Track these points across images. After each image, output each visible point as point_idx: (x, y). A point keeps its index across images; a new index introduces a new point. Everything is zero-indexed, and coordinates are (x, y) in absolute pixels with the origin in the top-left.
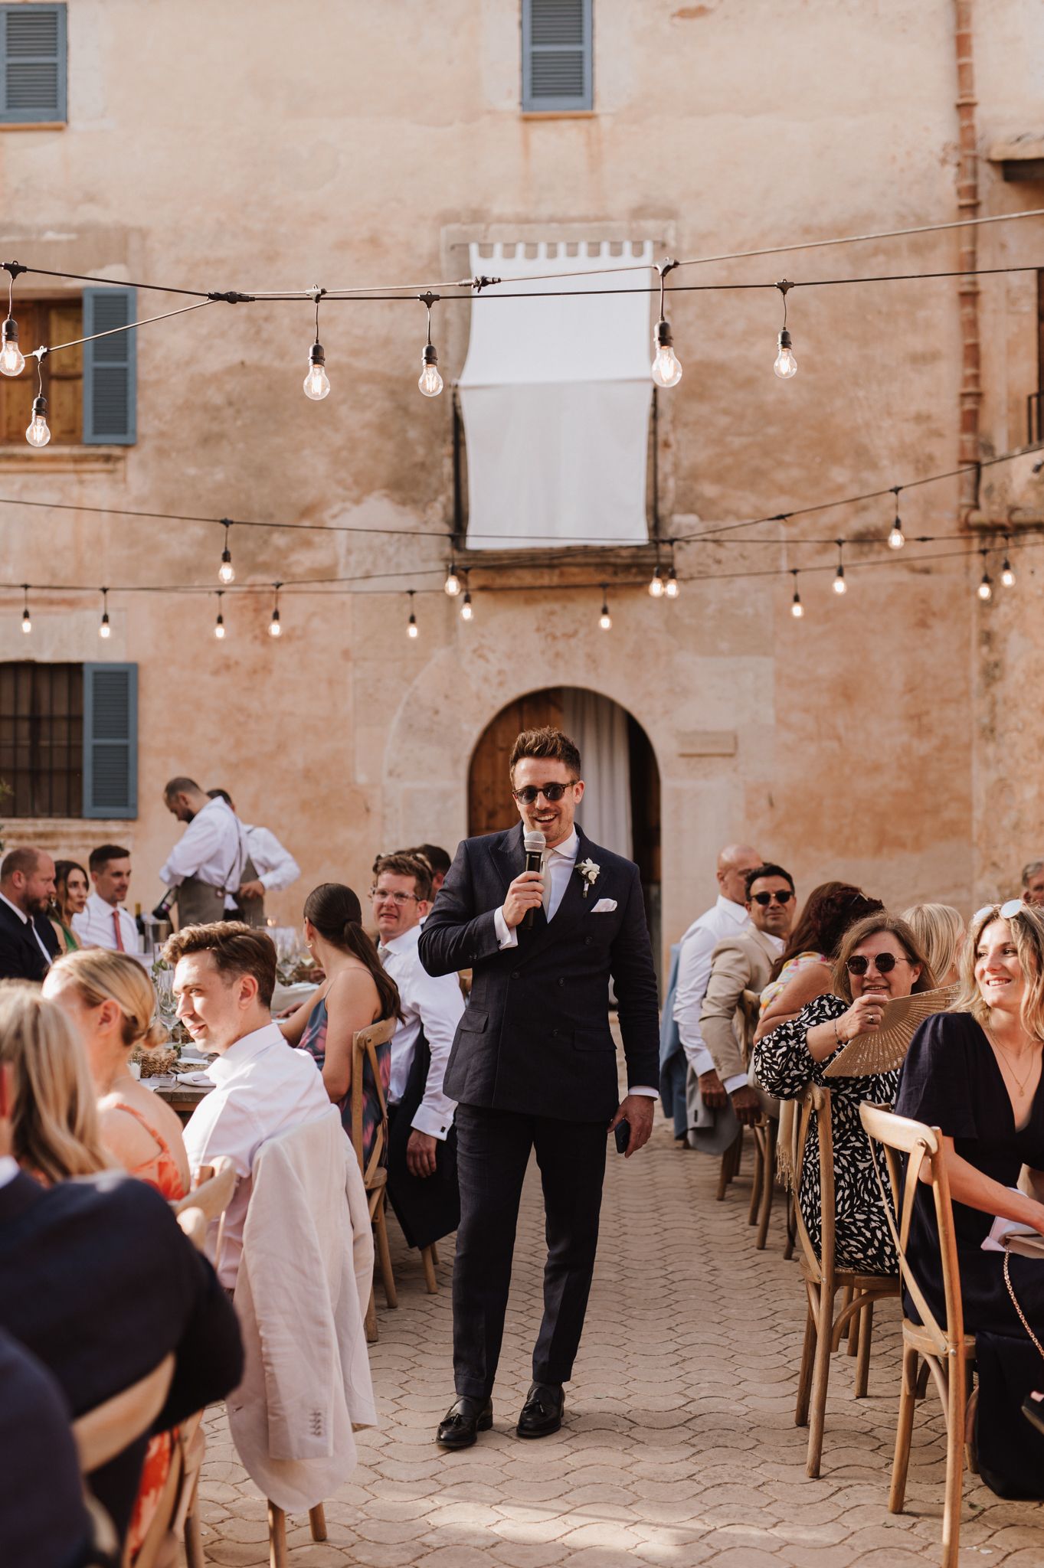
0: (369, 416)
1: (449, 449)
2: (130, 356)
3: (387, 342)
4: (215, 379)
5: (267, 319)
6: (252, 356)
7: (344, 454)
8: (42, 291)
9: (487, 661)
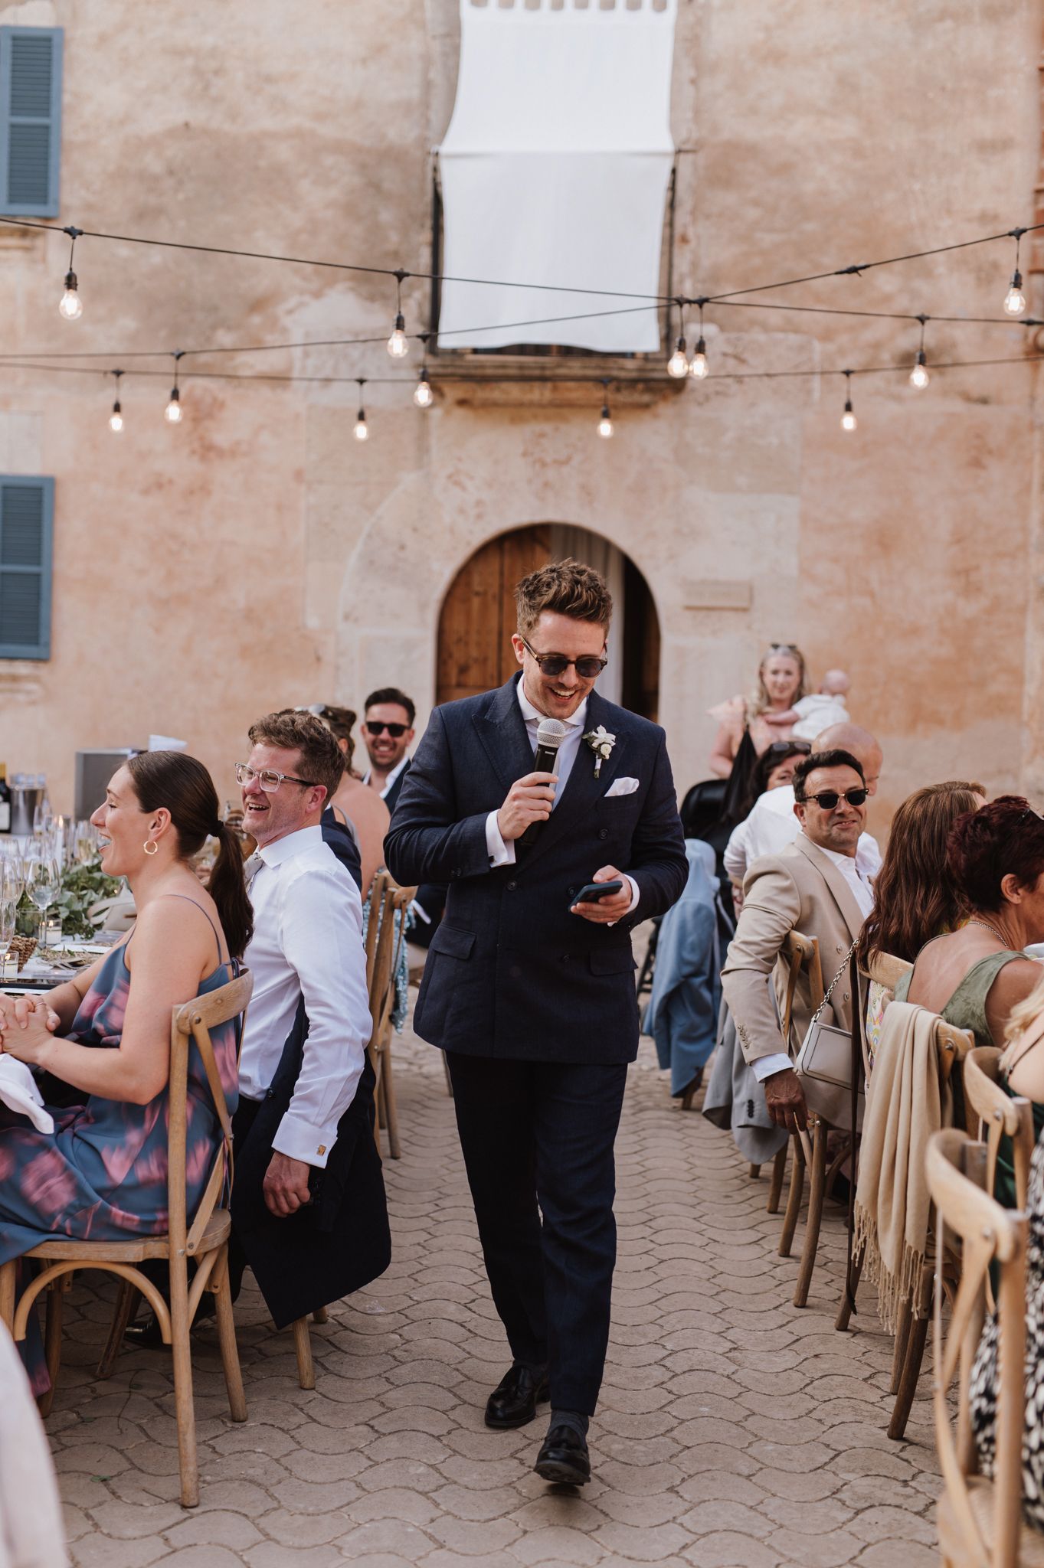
0: (334, 193)
2: (54, 111)
3: (358, 105)
4: (154, 142)
5: (217, 72)
6: (199, 116)
7: (304, 237)
9: (464, 488)
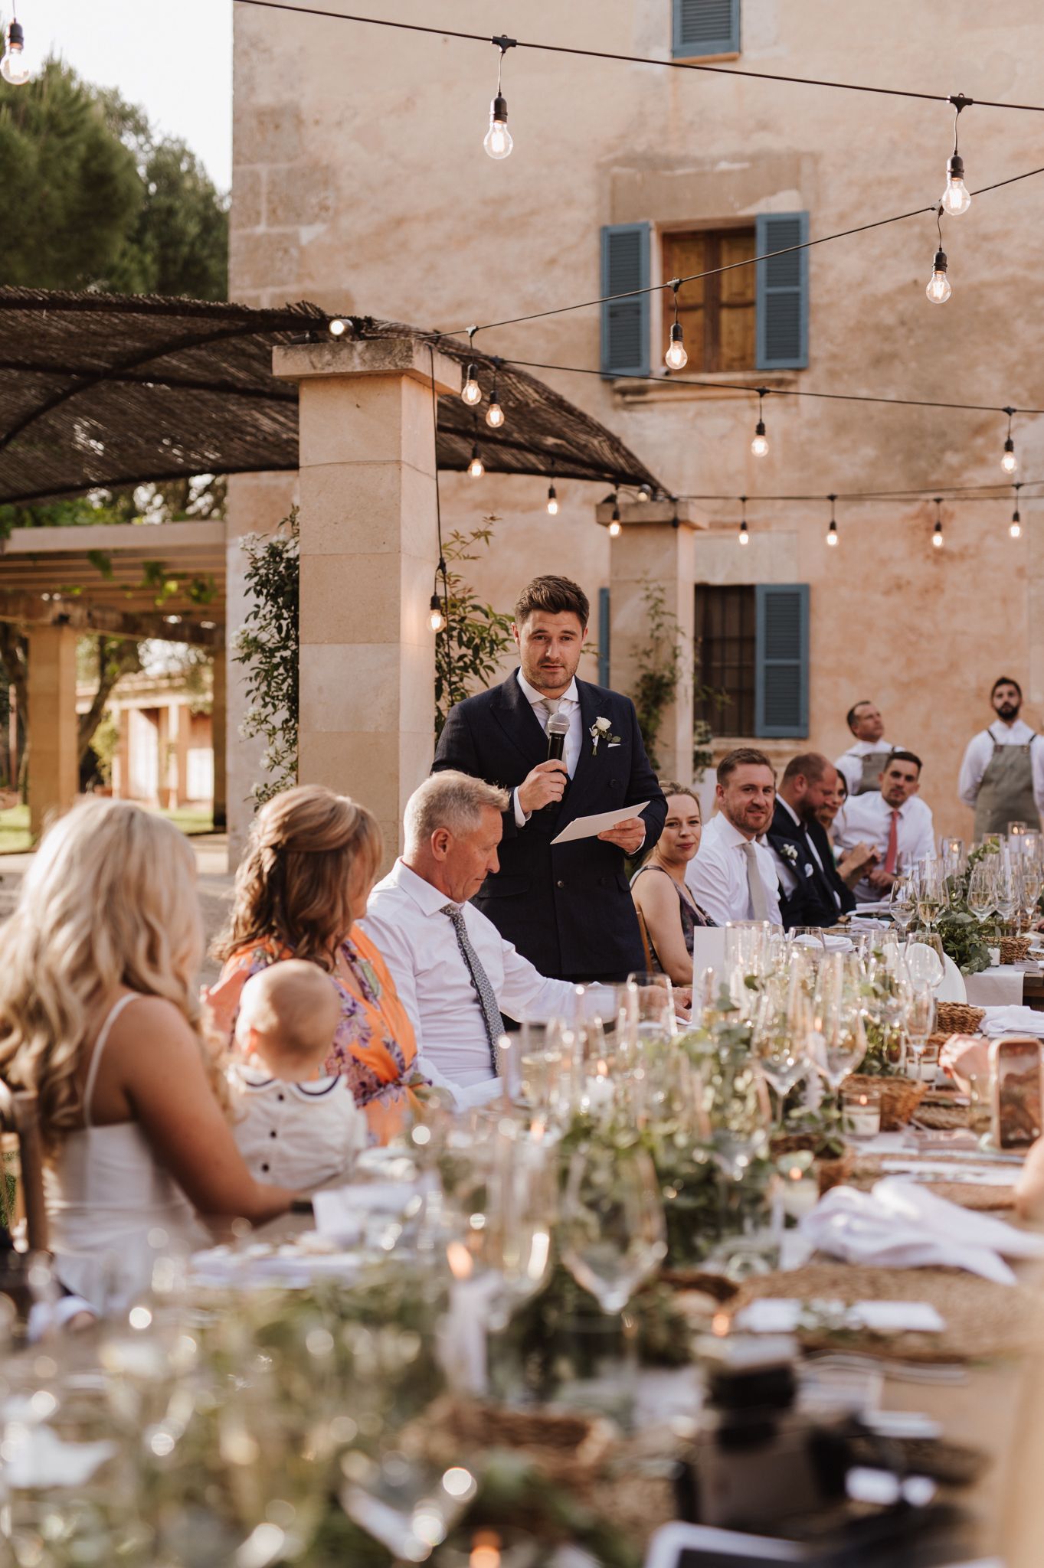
2: (803, 279)
4: (888, 299)
6: (925, 274)
7: (1020, 369)
8: (714, 221)
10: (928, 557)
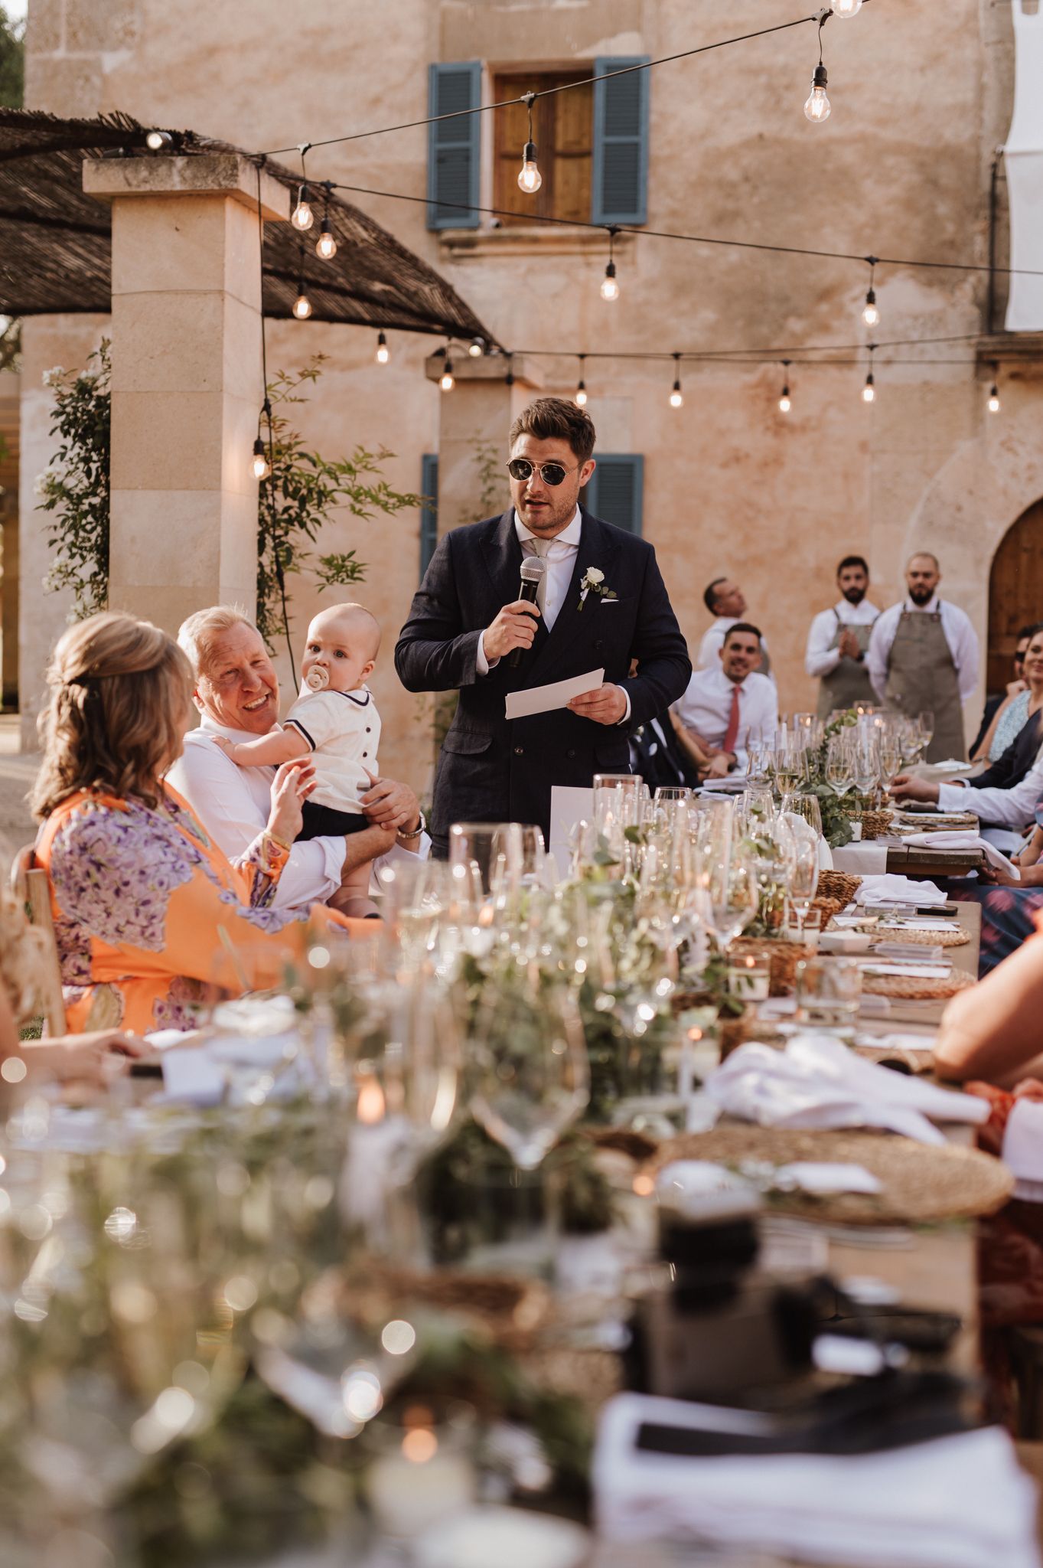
0: (895, 190)
1: (982, 224)
2: (643, 129)
3: (917, 109)
4: (732, 153)
5: (788, 87)
6: (771, 127)
7: (868, 232)
8: (550, 62)
9: (1016, 454)
10: (767, 428)
